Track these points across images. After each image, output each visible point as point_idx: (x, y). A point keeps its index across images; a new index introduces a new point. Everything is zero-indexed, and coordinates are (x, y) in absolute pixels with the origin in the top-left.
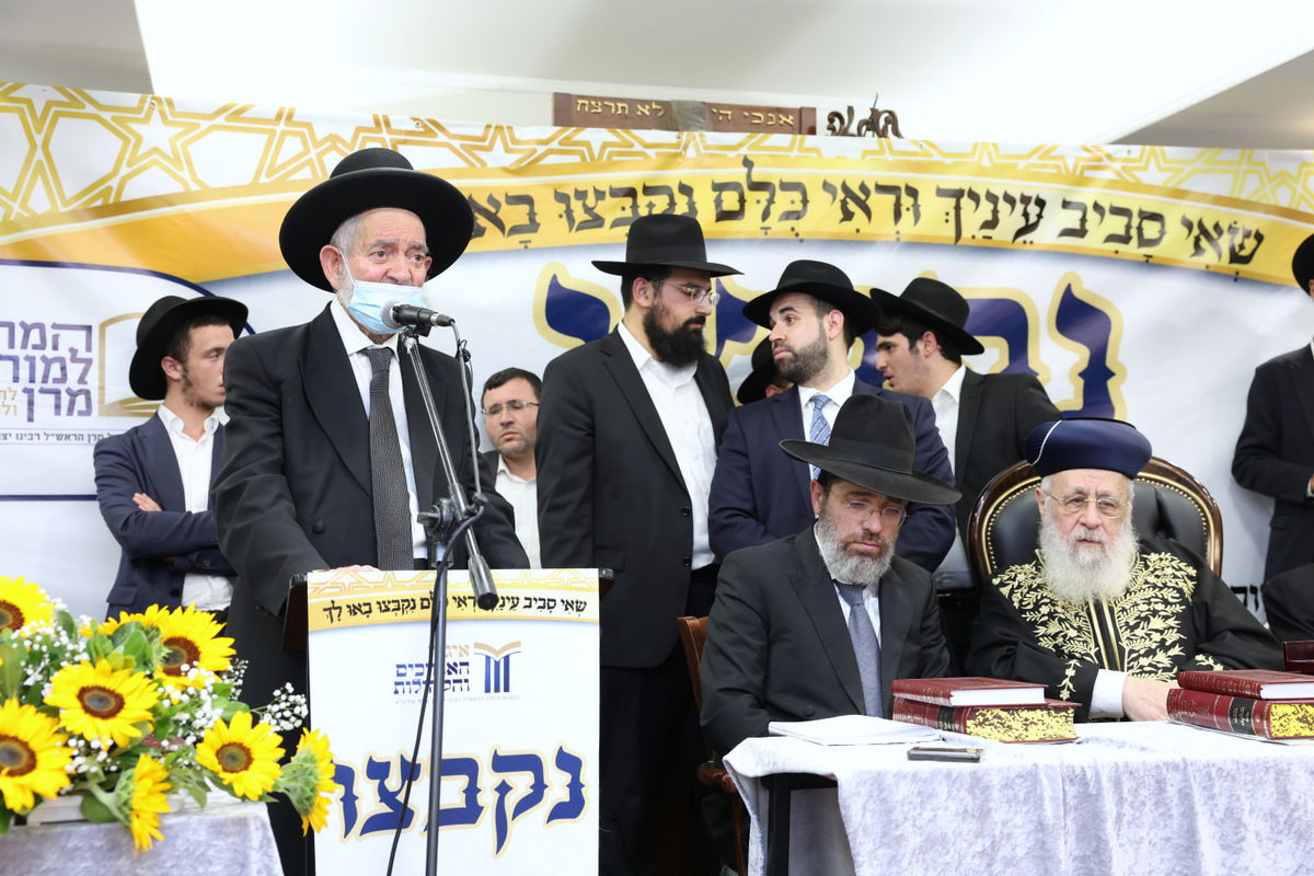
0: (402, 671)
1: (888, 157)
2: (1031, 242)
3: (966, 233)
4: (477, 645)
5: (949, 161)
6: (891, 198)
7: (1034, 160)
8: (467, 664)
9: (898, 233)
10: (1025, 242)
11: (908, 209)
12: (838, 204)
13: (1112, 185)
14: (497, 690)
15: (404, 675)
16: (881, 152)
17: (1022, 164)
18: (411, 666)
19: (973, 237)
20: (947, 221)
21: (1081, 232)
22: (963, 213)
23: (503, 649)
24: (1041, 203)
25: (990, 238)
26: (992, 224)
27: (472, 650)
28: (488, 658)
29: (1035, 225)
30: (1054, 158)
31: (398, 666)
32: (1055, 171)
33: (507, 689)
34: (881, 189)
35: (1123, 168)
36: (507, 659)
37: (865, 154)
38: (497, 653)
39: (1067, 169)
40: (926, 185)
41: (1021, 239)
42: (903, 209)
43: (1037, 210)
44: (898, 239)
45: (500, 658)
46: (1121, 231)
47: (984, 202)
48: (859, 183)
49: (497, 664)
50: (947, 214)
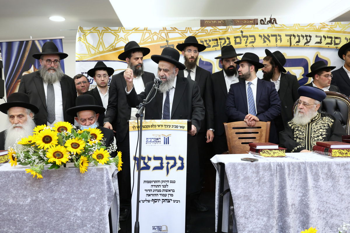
0: (147, 139)
1: (274, 28)
2: (309, 45)
3: (292, 44)
4: (162, 135)
5: (288, 28)
6: (275, 37)
7: (308, 27)
8: (160, 138)
9: (277, 45)
10: (307, 45)
11: (279, 40)
12: (262, 39)
14: (166, 144)
15: (148, 140)
16: (272, 27)
17: (305, 28)
18: (149, 138)
19: (294, 45)
20: (288, 42)
21: (320, 43)
22: (292, 40)
23: (167, 136)
24: (310, 37)
25: (298, 45)
26: (299, 42)
27: (161, 136)
28: (164, 137)
29: (309, 42)
30: (313, 26)
31: (147, 138)
32: (313, 29)
33: (168, 144)
34: (272, 36)
35: (331, 27)
36: (168, 138)
37: (268, 28)
38: (166, 136)
39: (316, 29)
40: (283, 34)
41: (306, 45)
42: (278, 40)
43: (310, 38)
44: (277, 46)
45: (167, 137)
46: (330, 42)
47: (296, 37)
48: (267, 35)
49: (166, 139)
50: (288, 40)
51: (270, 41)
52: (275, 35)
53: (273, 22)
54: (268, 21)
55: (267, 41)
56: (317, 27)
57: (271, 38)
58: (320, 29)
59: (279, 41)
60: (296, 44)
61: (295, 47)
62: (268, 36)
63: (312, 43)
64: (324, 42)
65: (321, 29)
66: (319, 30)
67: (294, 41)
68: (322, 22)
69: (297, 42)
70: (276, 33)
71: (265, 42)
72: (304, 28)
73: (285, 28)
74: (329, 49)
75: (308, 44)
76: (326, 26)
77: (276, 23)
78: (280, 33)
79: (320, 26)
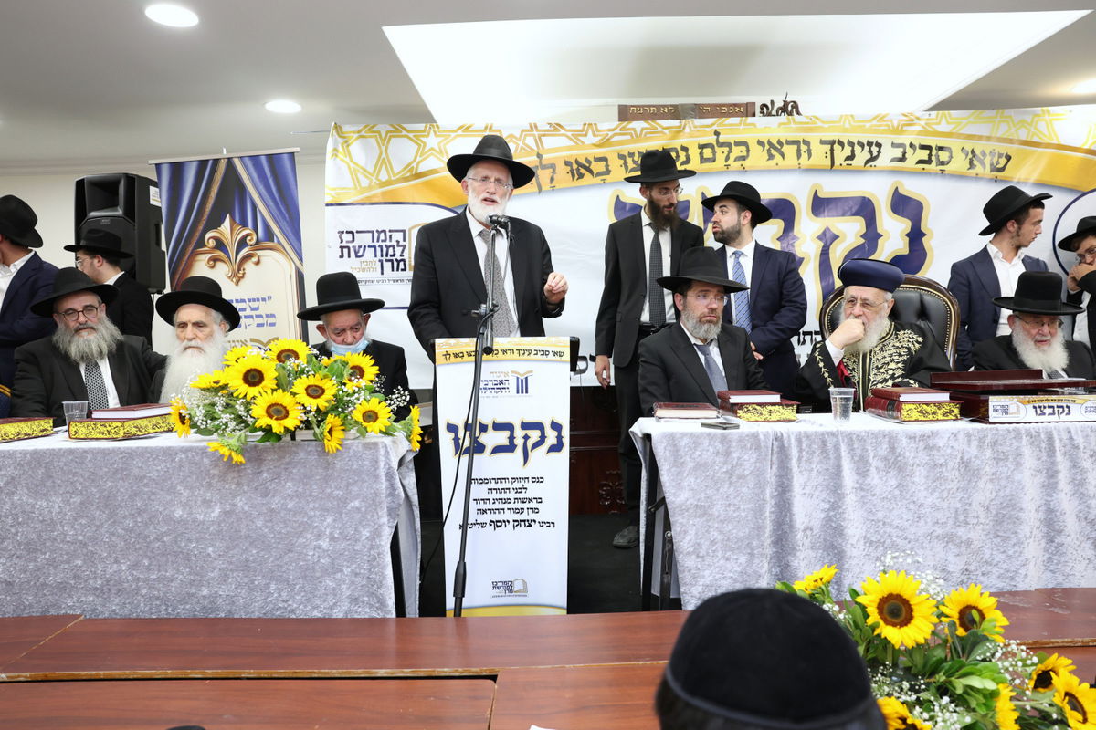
1: (793, 125)
3: (837, 163)
5: (826, 126)
6: (795, 147)
7: (875, 122)
12: (765, 151)
13: (920, 133)
16: (789, 123)
17: (868, 125)
24: (879, 145)
26: (851, 157)
29: (877, 157)
30: (885, 121)
32: (886, 128)
37: (780, 124)
39: (893, 126)
41: (869, 165)
42: (802, 152)
43: (877, 149)
46: (926, 158)
51: (783, 156)
52: (796, 142)
53: (792, 110)
54: (779, 109)
55: (778, 156)
56: (895, 123)
57: (786, 149)
58: (902, 128)
59: (804, 156)
60: (845, 163)
61: (843, 171)
62: (780, 142)
63: (883, 161)
64: (913, 158)
65: (905, 128)
66: (899, 130)
67: (840, 155)
68: (905, 112)
69: (848, 158)
70: (799, 137)
71: (771, 157)
72: (864, 126)
73: (819, 124)
74: (923, 173)
75: (873, 164)
76: (916, 121)
77: (798, 113)
78: (808, 137)
79: (902, 120)
